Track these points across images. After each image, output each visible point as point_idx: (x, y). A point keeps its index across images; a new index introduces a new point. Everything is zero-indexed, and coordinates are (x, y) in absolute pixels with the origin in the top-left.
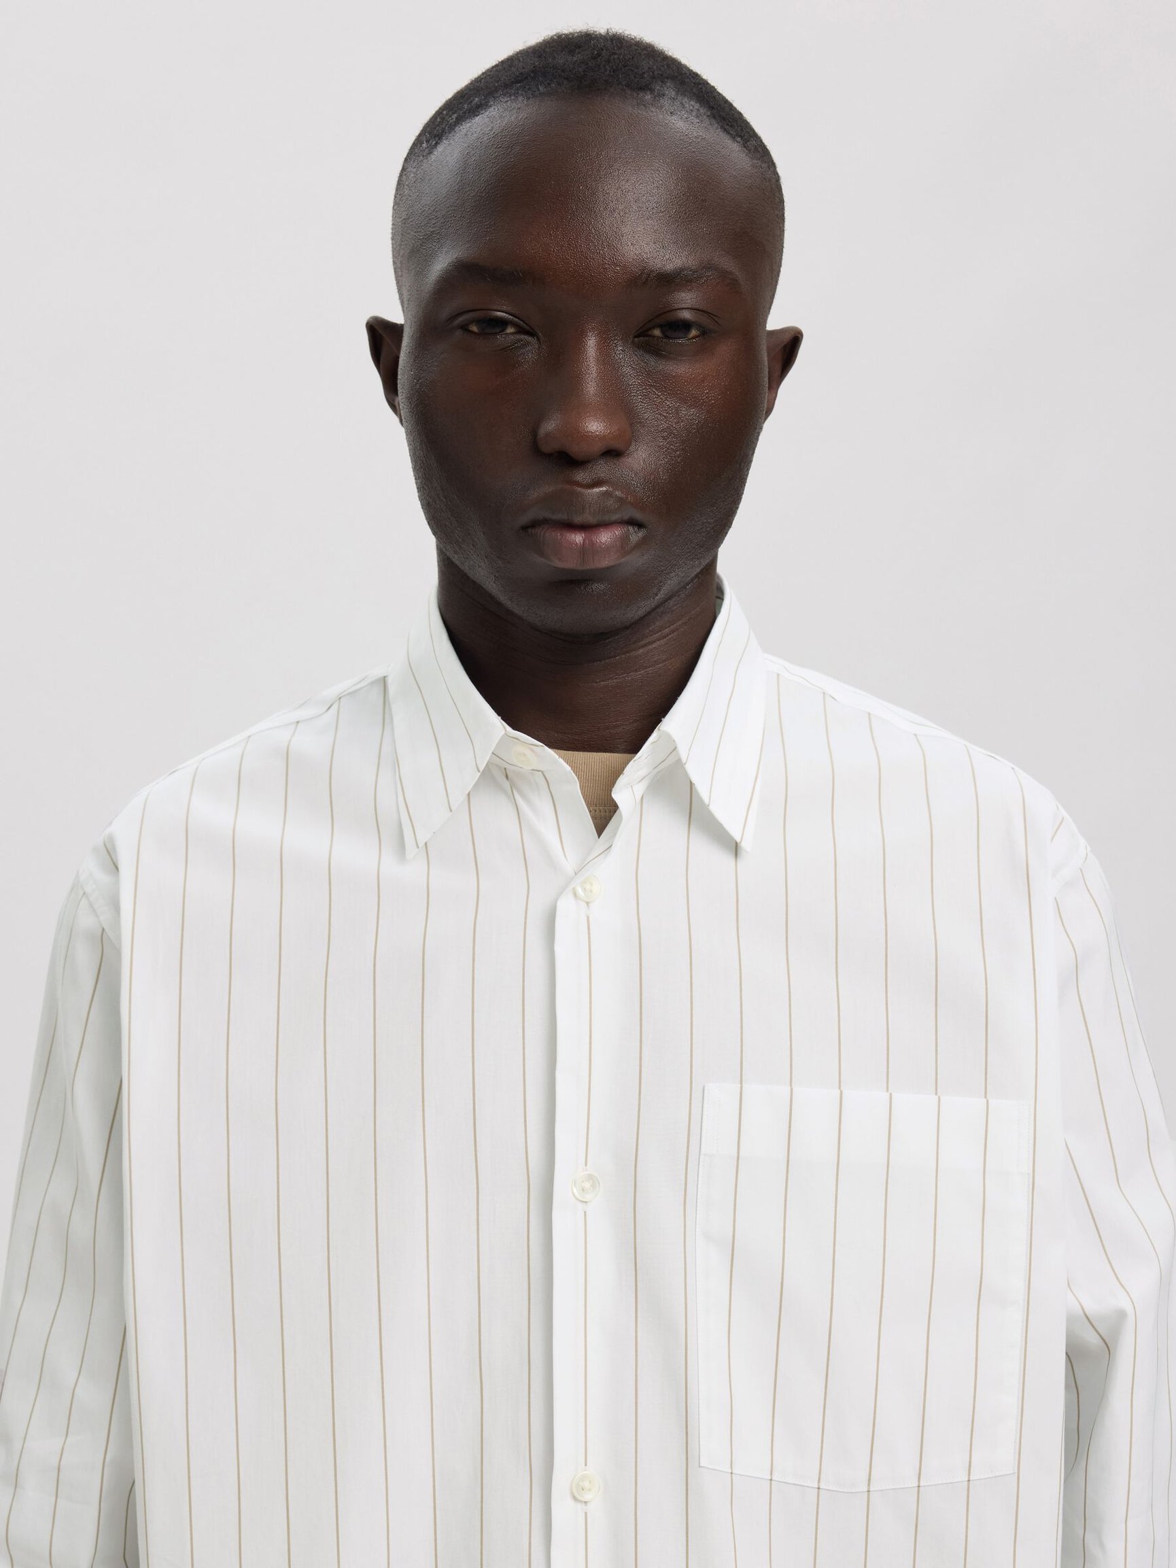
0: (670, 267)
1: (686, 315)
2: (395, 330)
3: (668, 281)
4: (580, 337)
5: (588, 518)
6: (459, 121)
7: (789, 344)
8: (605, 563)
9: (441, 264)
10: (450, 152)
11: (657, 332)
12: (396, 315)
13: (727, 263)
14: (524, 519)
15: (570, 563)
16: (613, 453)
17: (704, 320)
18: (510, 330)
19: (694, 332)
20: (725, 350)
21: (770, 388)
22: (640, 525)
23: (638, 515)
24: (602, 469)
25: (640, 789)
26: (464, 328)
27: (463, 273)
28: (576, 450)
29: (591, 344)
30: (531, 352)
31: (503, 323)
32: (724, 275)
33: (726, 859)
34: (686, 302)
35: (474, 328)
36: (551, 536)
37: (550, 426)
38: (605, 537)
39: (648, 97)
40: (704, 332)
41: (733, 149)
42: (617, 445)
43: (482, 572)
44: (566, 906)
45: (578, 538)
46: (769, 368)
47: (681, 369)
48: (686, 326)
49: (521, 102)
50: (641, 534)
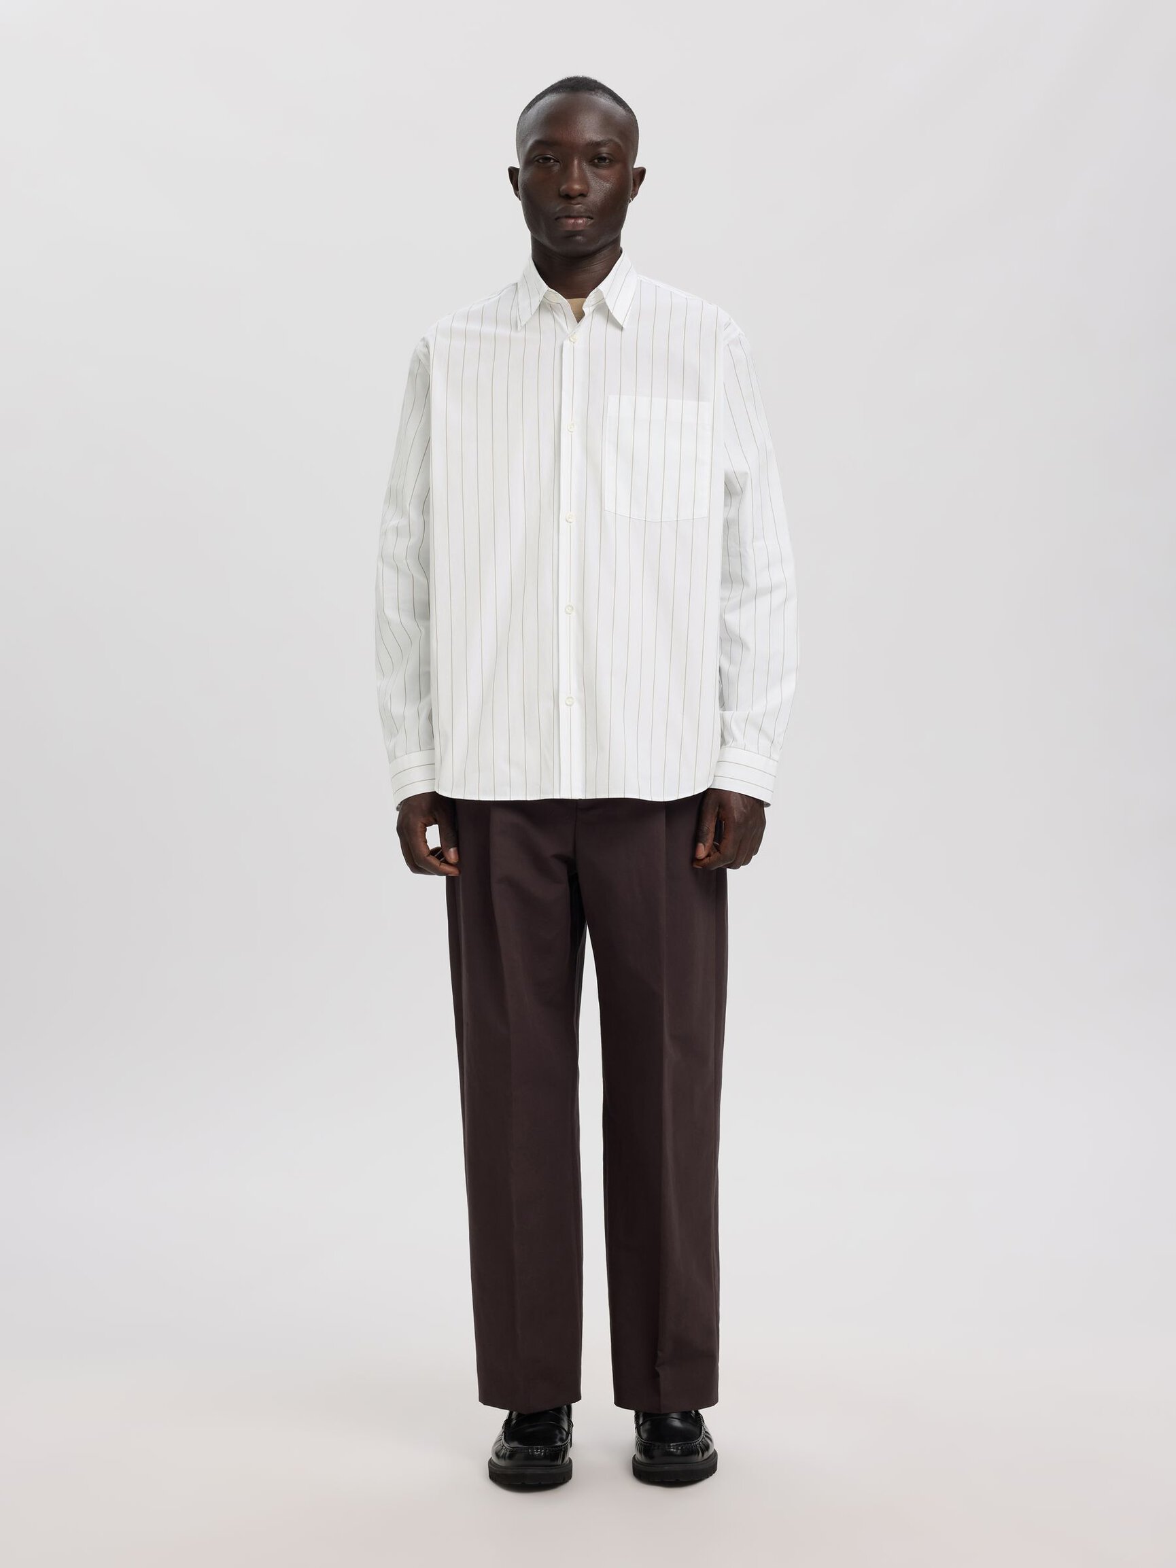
0: (599, 140)
1: (604, 155)
2: (517, 170)
3: (598, 144)
4: (573, 160)
5: (575, 214)
6: (536, 102)
7: (642, 173)
8: (581, 228)
9: (530, 142)
10: (533, 111)
11: (596, 161)
12: (517, 165)
13: (617, 140)
14: (556, 217)
15: (570, 228)
16: (583, 195)
17: (610, 157)
18: (552, 161)
19: (607, 161)
20: (618, 167)
21: (634, 190)
22: (591, 218)
23: (591, 215)
24: (580, 199)
25: (592, 309)
26: (538, 161)
27: (538, 144)
28: (572, 194)
29: (576, 162)
30: (557, 168)
31: (550, 159)
32: (616, 143)
33: (619, 332)
34: (604, 151)
35: (541, 161)
36: (564, 221)
37: (563, 187)
38: (580, 221)
39: (593, 93)
40: (611, 161)
41: (620, 110)
42: (585, 193)
43: (545, 241)
44: (567, 344)
45: (573, 221)
46: (633, 180)
47: (604, 172)
48: (605, 159)
49: (555, 94)
50: (592, 221)
